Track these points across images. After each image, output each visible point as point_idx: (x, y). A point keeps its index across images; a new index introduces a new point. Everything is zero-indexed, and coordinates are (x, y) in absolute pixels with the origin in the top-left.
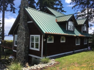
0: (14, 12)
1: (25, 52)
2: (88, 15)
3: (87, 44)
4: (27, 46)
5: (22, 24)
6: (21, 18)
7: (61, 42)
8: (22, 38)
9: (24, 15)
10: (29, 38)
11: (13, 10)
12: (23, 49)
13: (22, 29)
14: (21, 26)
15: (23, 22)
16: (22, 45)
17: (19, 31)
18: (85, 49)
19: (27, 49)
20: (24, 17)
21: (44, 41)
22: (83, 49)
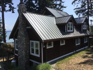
0: (13, 12)
1: (26, 58)
2: (88, 10)
3: (87, 42)
4: (28, 52)
5: (21, 29)
6: (20, 23)
7: (61, 45)
8: (22, 44)
9: (23, 21)
10: (29, 43)
11: (12, 9)
12: (24, 54)
13: (21, 35)
14: (21, 32)
15: (22, 28)
16: (23, 51)
17: (19, 36)
18: (85, 47)
19: (28, 55)
20: (23, 23)
21: (44, 47)
22: (84, 48)
